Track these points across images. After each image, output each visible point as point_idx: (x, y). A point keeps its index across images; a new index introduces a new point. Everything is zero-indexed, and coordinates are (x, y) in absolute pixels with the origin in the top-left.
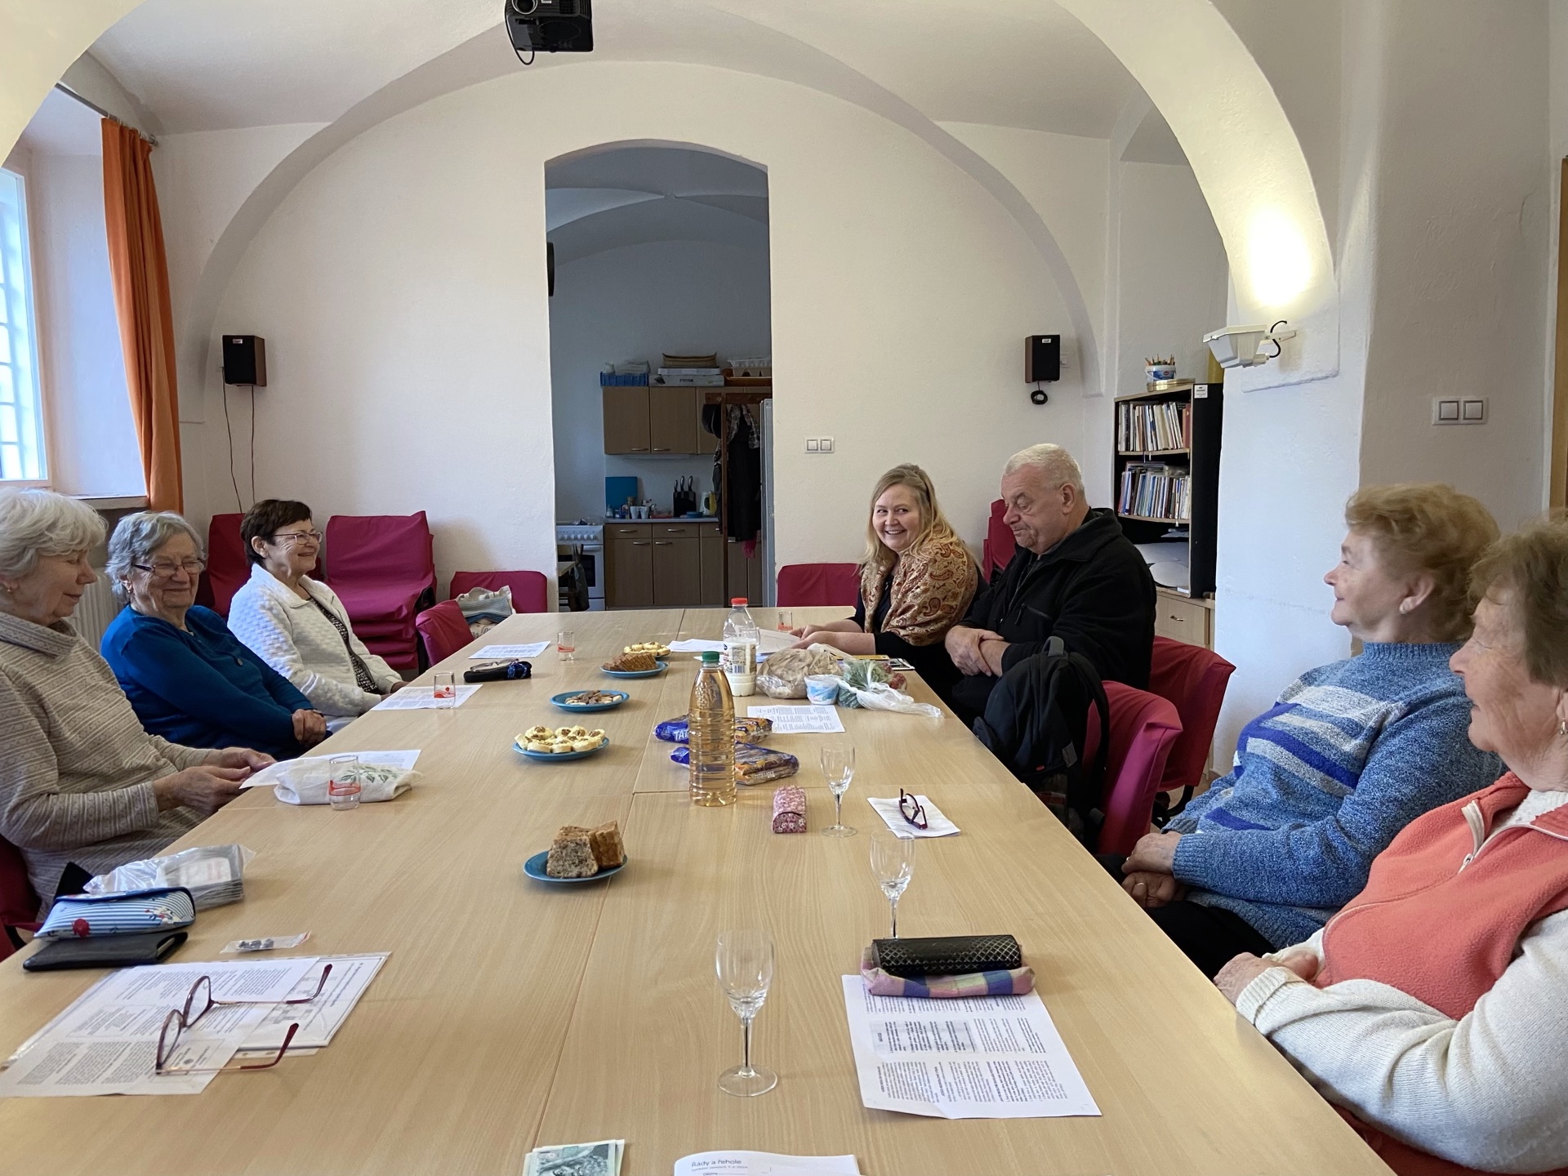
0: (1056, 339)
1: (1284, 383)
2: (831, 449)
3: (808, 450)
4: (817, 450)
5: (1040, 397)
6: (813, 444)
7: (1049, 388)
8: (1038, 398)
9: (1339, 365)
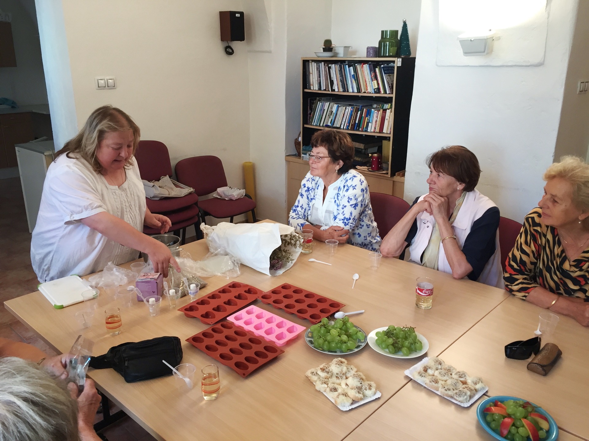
0: (242, 14)
1: (485, 65)
2: (114, 86)
3: (99, 87)
4: (105, 87)
5: (231, 51)
6: (102, 82)
7: (236, 45)
8: (229, 51)
9: (544, 61)
